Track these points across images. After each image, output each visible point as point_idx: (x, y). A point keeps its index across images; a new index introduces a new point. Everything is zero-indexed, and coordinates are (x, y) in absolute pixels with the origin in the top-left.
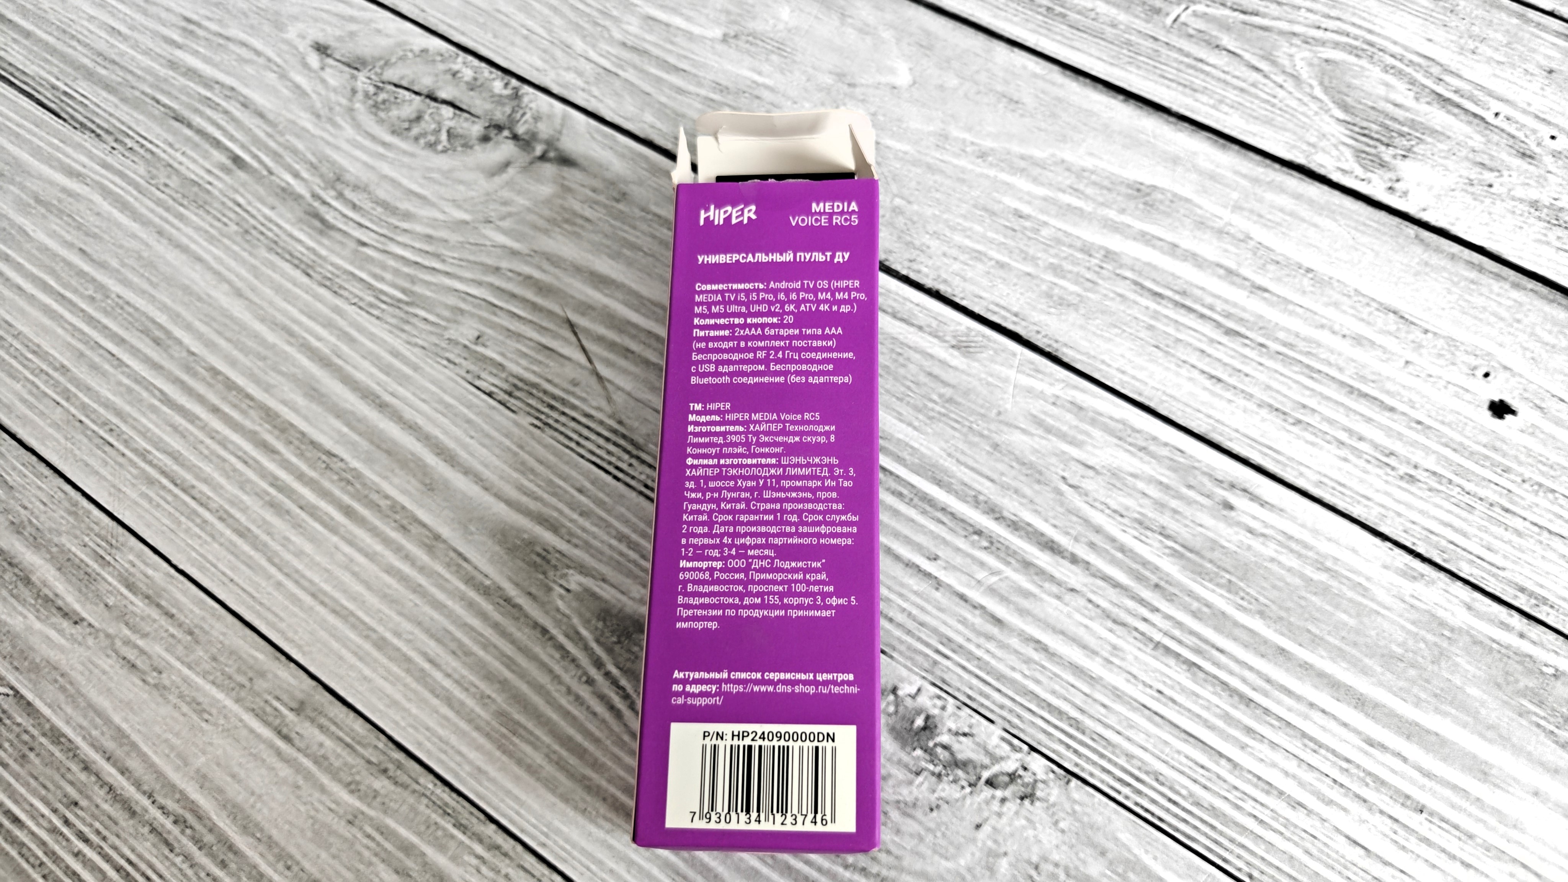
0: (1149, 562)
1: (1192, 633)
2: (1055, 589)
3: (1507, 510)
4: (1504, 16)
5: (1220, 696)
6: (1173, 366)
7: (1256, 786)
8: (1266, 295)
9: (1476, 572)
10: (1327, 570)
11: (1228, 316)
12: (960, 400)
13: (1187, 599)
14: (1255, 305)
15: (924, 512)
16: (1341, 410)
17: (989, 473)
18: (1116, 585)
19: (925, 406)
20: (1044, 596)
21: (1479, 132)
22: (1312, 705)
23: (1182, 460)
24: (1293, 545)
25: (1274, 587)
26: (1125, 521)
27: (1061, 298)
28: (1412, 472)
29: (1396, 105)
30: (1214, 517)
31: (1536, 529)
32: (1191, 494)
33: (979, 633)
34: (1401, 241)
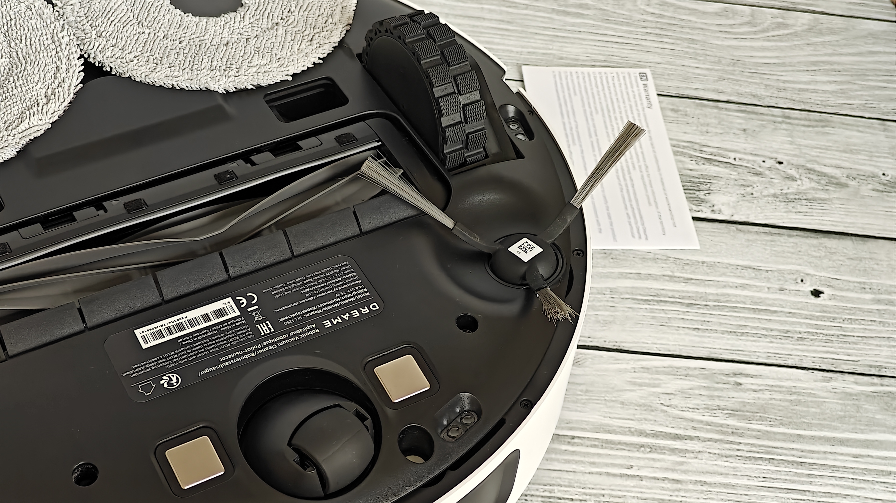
0: (723, 424)
1: (760, 446)
2: (692, 455)
3: (845, 336)
4: (709, 110)
5: (788, 467)
6: (675, 332)
7: (826, 497)
8: (693, 281)
9: (849, 367)
10: (795, 393)
11: (683, 298)
12: (591, 389)
13: (749, 432)
14: (691, 288)
15: (612, 449)
16: (756, 321)
17: (628, 417)
18: (716, 441)
19: (577, 399)
20: (690, 460)
21: (732, 170)
22: (825, 452)
23: (706, 372)
24: (775, 389)
25: (779, 410)
26: (701, 411)
27: (604, 320)
28: (800, 336)
29: (690, 170)
30: (737, 392)
31: (860, 339)
32: (720, 386)
33: (674, 491)
34: (732, 233)
